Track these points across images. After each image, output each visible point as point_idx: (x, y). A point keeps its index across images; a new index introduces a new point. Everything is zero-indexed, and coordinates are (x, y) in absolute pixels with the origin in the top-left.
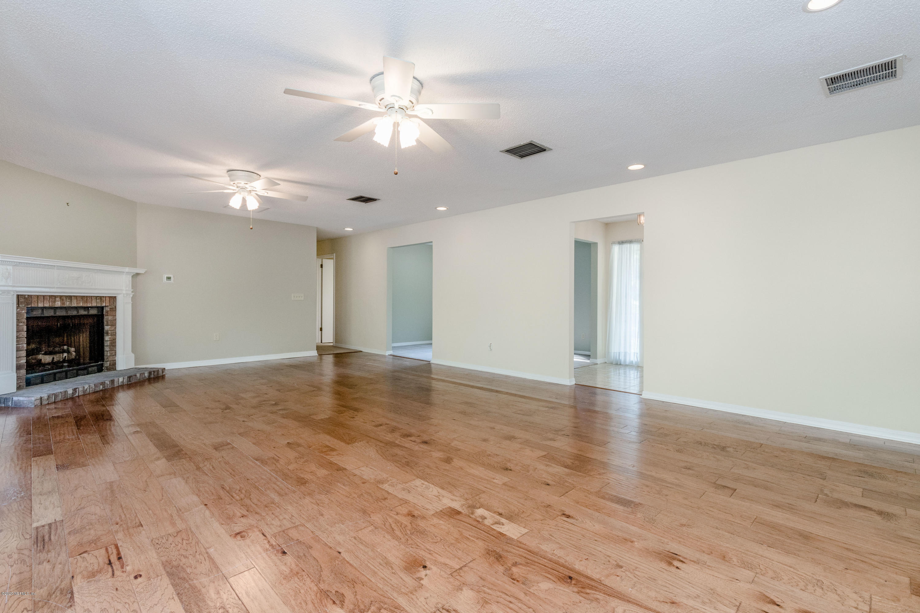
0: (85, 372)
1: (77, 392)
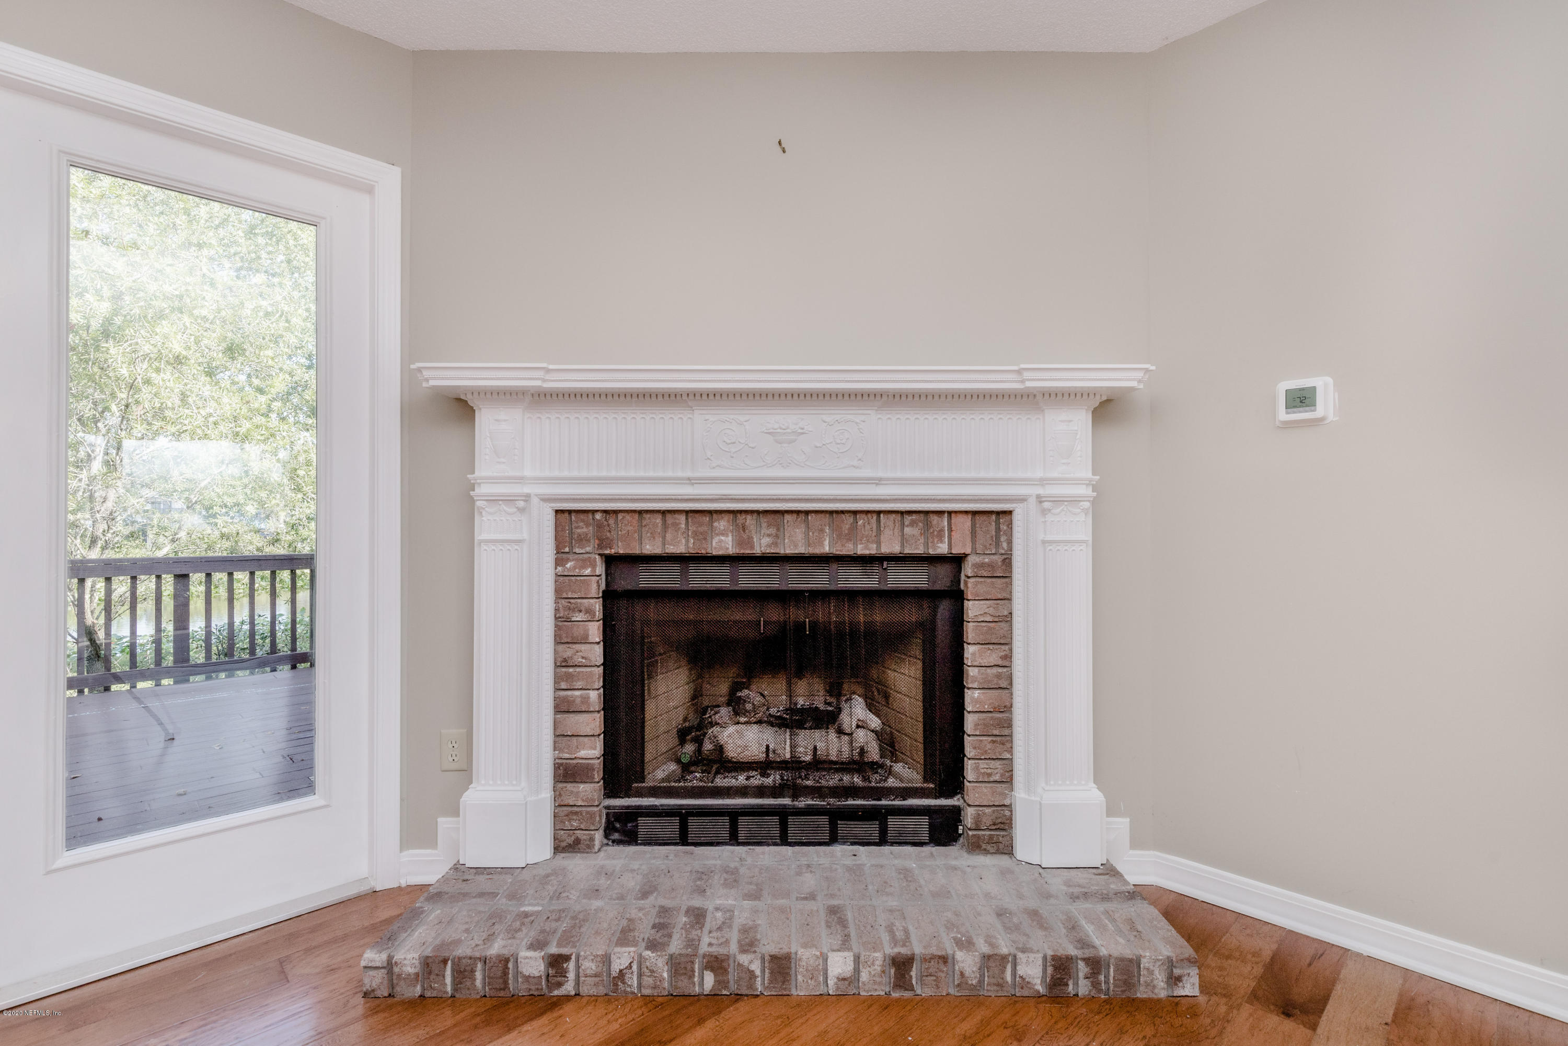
0: (873, 828)
1: (571, 975)
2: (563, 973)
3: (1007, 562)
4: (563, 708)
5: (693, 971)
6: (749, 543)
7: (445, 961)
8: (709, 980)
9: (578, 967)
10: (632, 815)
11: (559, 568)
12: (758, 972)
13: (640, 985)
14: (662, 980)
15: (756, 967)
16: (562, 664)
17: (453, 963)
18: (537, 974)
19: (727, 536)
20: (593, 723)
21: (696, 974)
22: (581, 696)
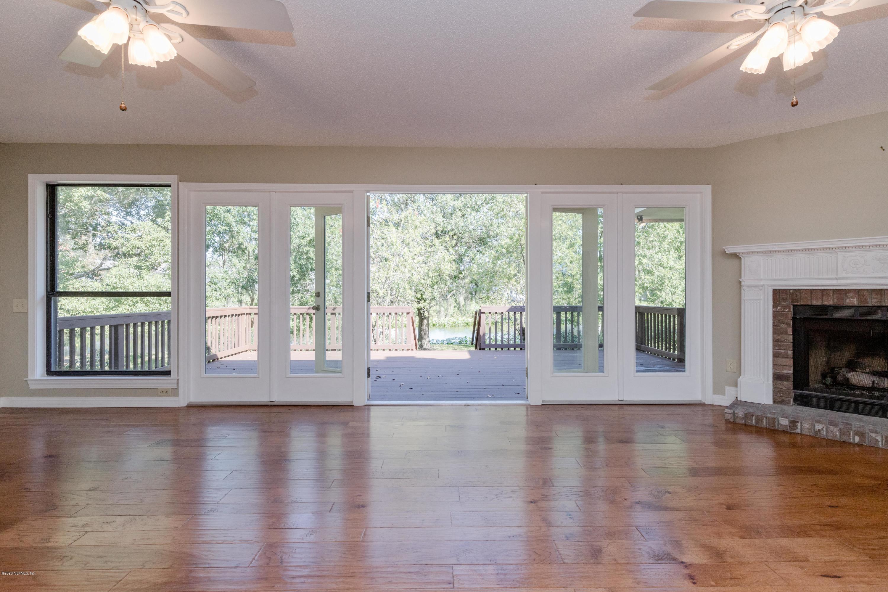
2: (796, 426)
4: (777, 356)
5: (850, 435)
6: (866, 301)
7: (753, 415)
8: (857, 439)
9: (801, 426)
10: (806, 396)
11: (775, 309)
12: (880, 440)
13: (827, 435)
14: (836, 435)
15: (879, 438)
16: (776, 341)
17: (756, 417)
18: (786, 425)
19: (854, 298)
20: (789, 362)
21: (851, 436)
22: (784, 352)
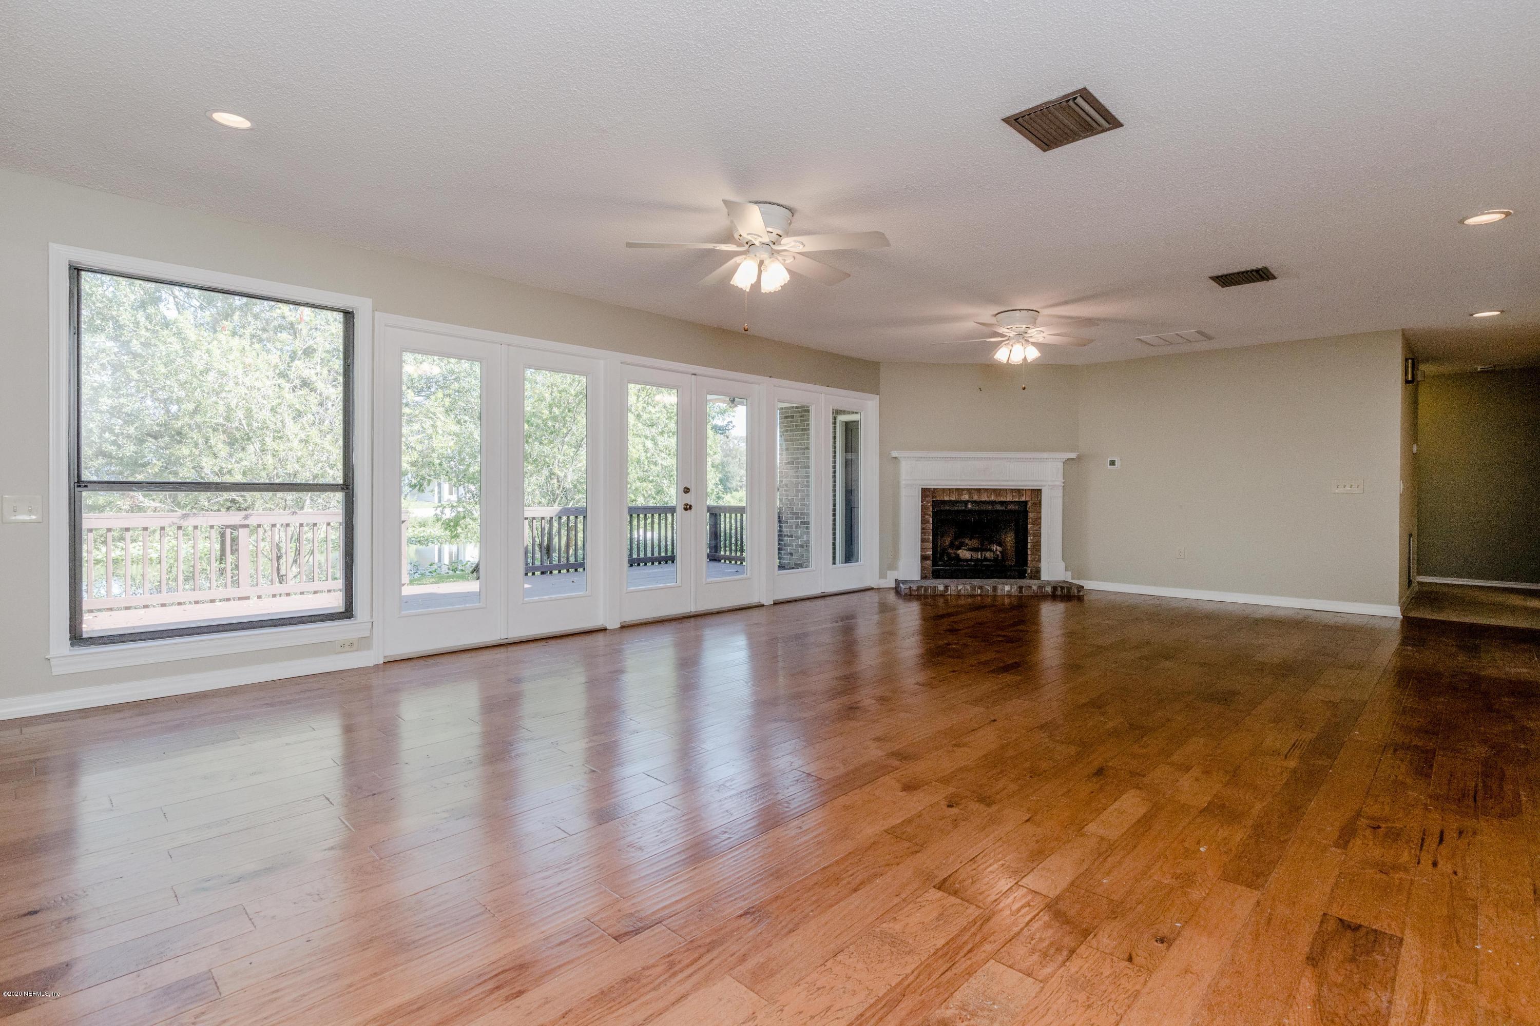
0: (1003, 575)
2: (948, 590)
3: (1040, 502)
4: (923, 541)
8: (979, 591)
10: (938, 571)
11: (922, 504)
15: (989, 589)
16: (923, 529)
18: (929, 592)
19: (967, 496)
20: (930, 545)
21: (977, 590)
22: (927, 538)
